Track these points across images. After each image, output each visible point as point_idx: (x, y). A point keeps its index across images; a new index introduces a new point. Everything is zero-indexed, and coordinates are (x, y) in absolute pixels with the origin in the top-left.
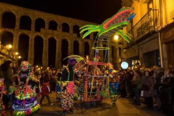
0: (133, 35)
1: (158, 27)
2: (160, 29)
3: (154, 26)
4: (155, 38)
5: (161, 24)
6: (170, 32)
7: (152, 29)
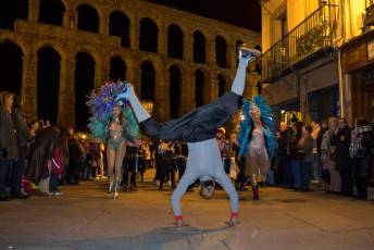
0: (287, 51)
1: (338, 41)
2: (340, 44)
3: (330, 37)
4: (331, 62)
5: (343, 34)
6: (357, 52)
7: (327, 43)
